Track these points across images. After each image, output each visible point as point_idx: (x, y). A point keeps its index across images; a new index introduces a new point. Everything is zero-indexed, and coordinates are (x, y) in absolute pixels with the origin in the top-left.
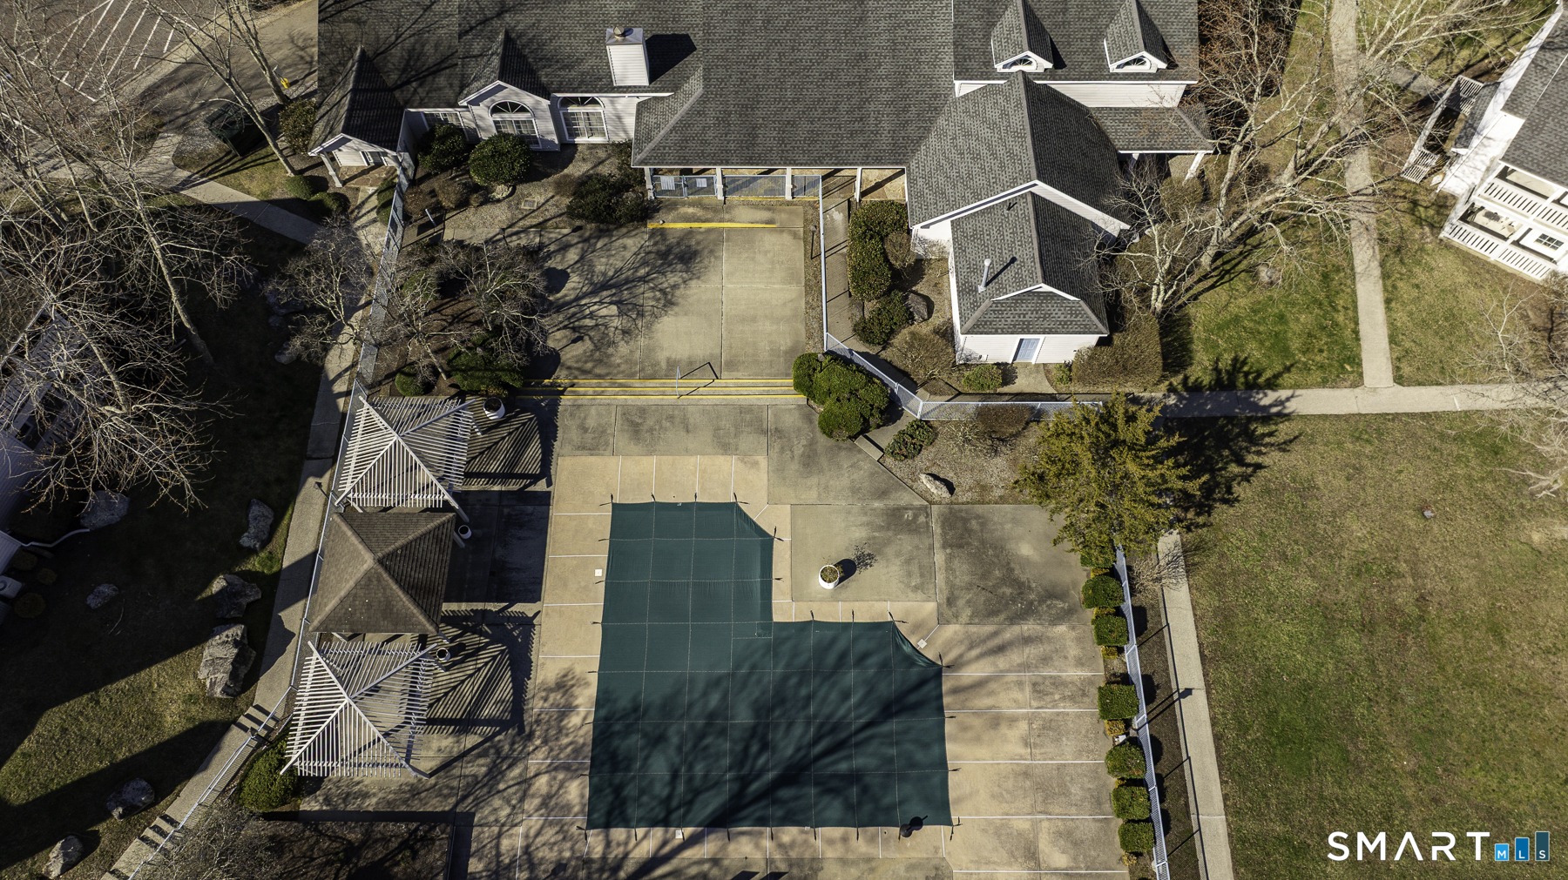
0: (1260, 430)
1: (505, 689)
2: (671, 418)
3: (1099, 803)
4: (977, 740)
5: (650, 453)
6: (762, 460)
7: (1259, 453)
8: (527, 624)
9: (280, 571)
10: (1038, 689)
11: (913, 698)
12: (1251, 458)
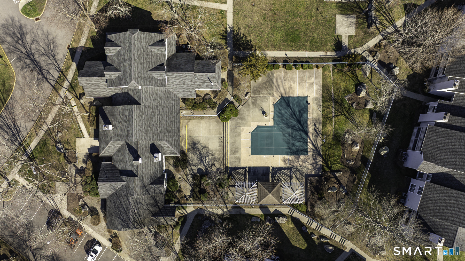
0: (236, 33)
1: (285, 171)
2: (233, 145)
3: (304, 72)
4: (294, 91)
5: (241, 149)
6: (242, 128)
7: (241, 34)
8: (274, 168)
9: (263, 214)
10: (286, 80)
11: (287, 101)
12: (242, 36)
